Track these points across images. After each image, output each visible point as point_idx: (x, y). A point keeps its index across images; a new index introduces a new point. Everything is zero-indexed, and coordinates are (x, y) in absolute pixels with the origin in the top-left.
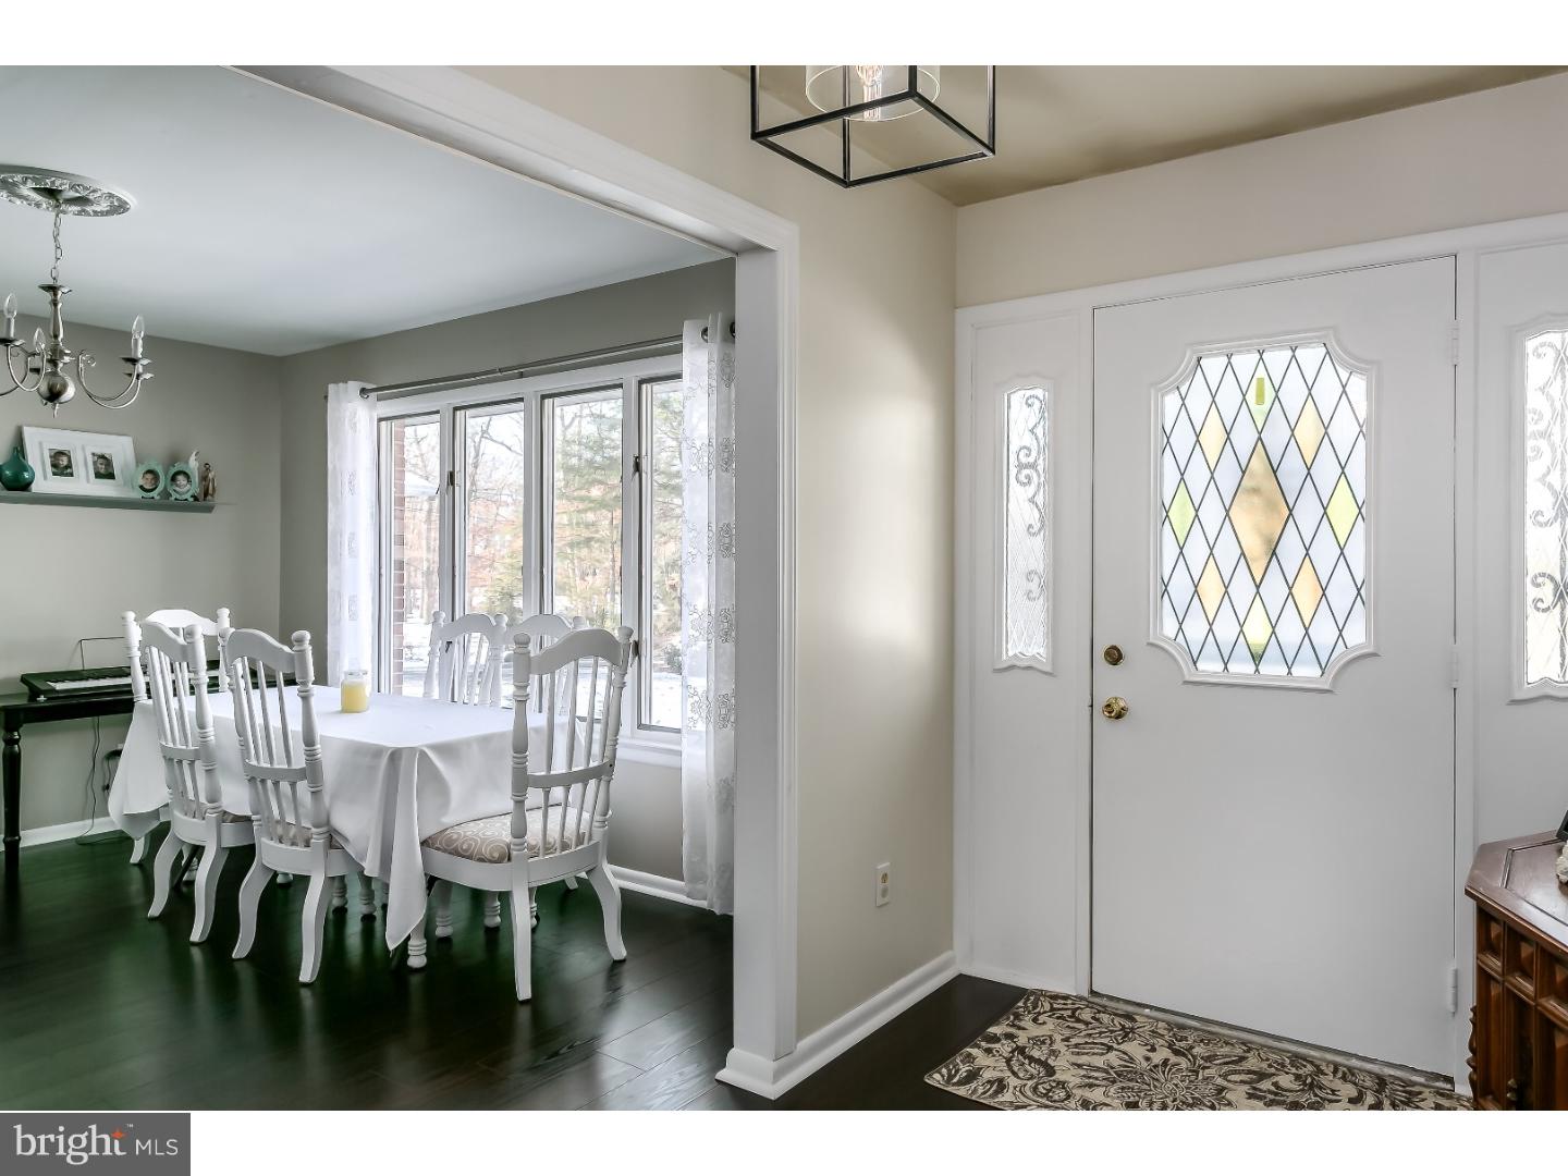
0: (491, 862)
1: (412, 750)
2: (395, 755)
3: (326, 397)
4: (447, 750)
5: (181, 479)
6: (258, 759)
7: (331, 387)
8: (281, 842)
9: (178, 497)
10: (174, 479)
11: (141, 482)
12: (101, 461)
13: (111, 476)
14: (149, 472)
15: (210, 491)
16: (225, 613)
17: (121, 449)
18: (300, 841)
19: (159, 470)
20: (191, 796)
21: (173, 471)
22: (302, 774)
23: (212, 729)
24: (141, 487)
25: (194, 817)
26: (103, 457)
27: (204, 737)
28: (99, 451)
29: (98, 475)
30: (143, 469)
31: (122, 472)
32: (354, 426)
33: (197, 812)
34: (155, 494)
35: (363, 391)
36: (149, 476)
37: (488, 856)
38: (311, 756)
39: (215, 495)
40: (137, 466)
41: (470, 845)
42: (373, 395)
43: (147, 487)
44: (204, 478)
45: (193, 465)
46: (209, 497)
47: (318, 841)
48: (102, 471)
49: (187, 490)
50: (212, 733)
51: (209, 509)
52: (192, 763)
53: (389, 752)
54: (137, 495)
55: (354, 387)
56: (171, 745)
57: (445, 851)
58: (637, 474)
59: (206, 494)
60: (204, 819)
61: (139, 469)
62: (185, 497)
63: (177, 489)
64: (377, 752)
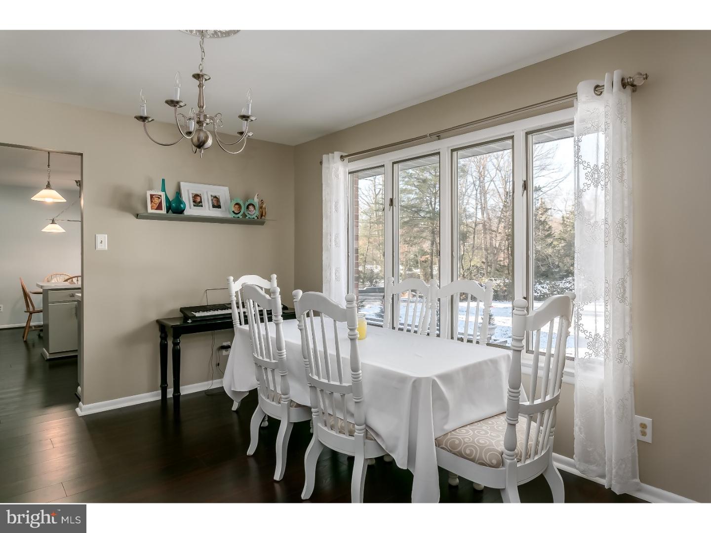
0: (490, 466)
1: (427, 378)
2: (417, 383)
3: (321, 163)
4: (446, 378)
5: (251, 208)
6: (318, 375)
7: (325, 157)
8: (332, 429)
9: (250, 217)
10: (248, 208)
11: (233, 209)
12: (215, 199)
13: (219, 207)
14: (237, 204)
15: (264, 215)
16: (274, 276)
17: (223, 193)
18: (346, 432)
19: (241, 203)
20: (272, 388)
21: (247, 204)
22: (350, 389)
23: (285, 350)
24: (233, 212)
25: (273, 401)
26: (215, 197)
27: (281, 355)
28: (214, 194)
29: (214, 206)
30: (234, 202)
31: (224, 204)
32: (337, 176)
33: (274, 397)
34: (239, 215)
35: (342, 157)
36: (237, 206)
37: (488, 462)
38: (356, 378)
39: (266, 216)
40: (231, 202)
41: (472, 452)
42: (346, 159)
43: (236, 212)
44: (261, 207)
45: (256, 201)
46: (263, 217)
47: (359, 434)
48: (215, 204)
49: (254, 213)
50: (285, 353)
51: (262, 223)
52: (273, 371)
53: (413, 380)
54: (231, 216)
55: (337, 154)
56: (260, 358)
57: (450, 451)
58: (525, 191)
59: (262, 215)
60: (279, 403)
61: (232, 203)
62: (253, 217)
63: (249, 213)
64: (403, 379)
